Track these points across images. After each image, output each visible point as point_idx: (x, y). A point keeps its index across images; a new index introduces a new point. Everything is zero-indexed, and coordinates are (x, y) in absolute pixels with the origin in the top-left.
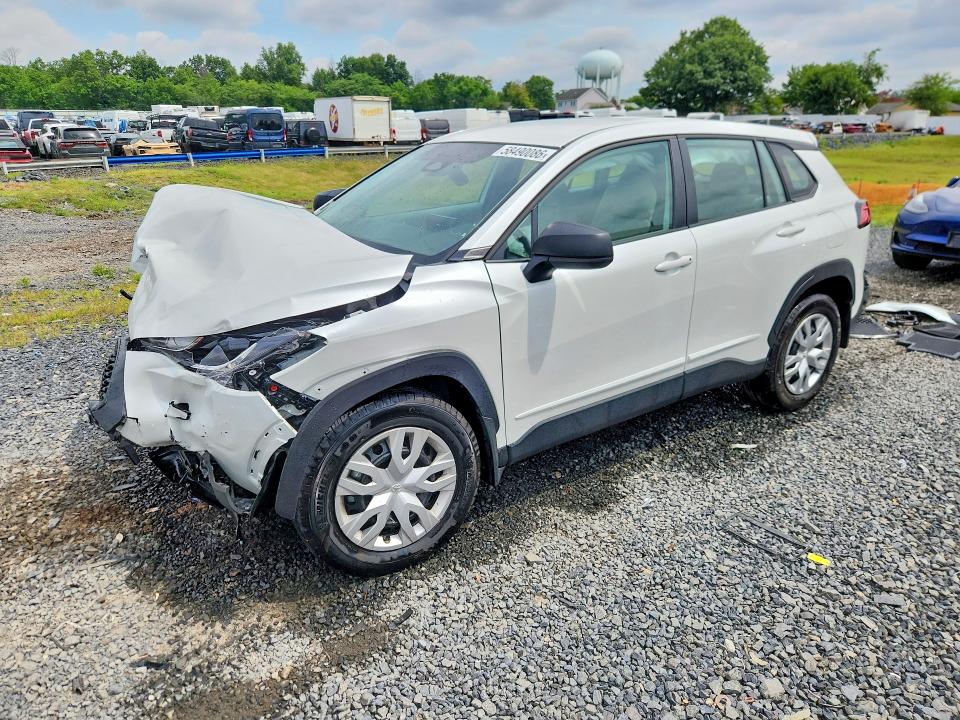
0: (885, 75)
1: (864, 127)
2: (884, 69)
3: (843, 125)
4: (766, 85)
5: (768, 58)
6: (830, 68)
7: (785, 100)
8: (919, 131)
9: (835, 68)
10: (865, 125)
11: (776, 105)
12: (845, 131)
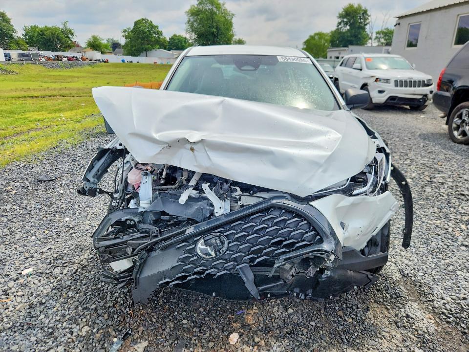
0: (74, 34)
1: (76, 58)
2: (73, 31)
3: (67, 57)
4: (14, 34)
5: (10, 19)
6: (47, 29)
7: (27, 43)
8: (99, 60)
9: (50, 29)
10: (76, 57)
11: (23, 45)
12: (69, 60)
